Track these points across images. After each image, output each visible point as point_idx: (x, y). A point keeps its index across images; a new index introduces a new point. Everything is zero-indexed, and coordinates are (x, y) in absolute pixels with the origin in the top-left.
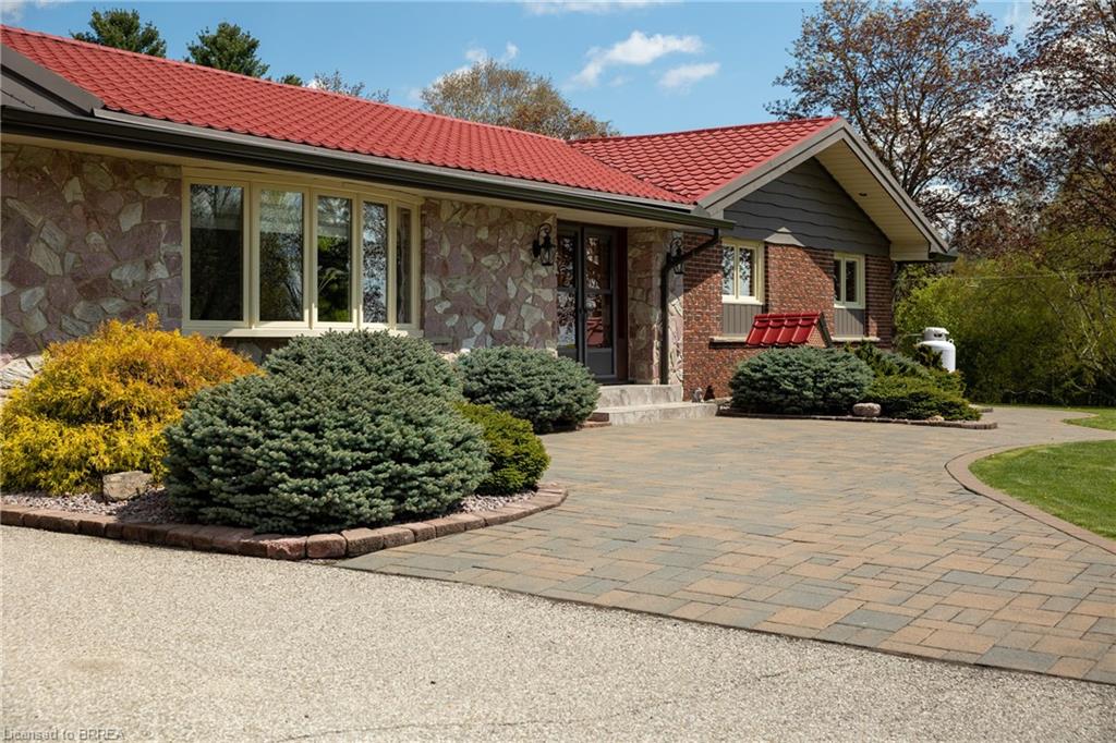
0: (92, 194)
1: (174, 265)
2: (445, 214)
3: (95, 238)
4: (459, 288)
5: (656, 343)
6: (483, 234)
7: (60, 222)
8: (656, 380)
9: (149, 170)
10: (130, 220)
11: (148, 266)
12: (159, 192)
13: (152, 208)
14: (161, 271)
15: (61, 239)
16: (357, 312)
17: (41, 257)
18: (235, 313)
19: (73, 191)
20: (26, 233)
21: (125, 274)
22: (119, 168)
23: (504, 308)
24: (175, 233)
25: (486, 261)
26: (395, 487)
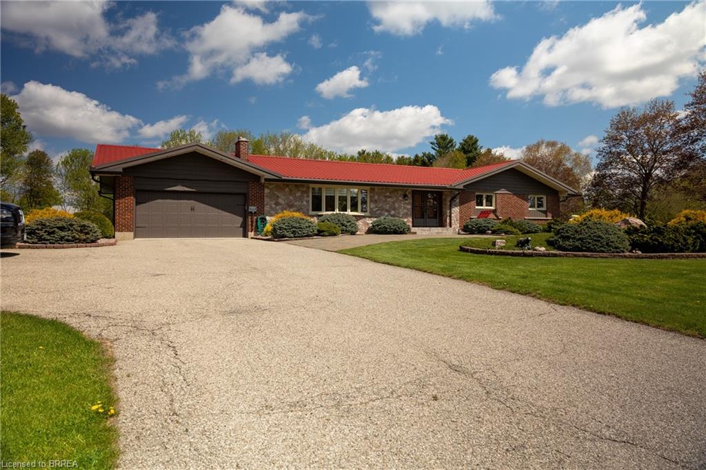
0: (291, 190)
1: (308, 202)
2: (376, 190)
3: (291, 198)
4: (380, 205)
5: (448, 218)
6: (388, 194)
7: (284, 195)
8: (448, 227)
9: (303, 186)
10: (298, 194)
11: (302, 202)
12: (304, 189)
13: (303, 192)
14: (305, 203)
15: (284, 198)
16: (349, 210)
17: (280, 201)
18: (320, 210)
19: (287, 190)
20: (278, 197)
21: (297, 203)
22: (296, 185)
23: (394, 209)
24: (308, 196)
25: (388, 200)
26: (294, 232)
